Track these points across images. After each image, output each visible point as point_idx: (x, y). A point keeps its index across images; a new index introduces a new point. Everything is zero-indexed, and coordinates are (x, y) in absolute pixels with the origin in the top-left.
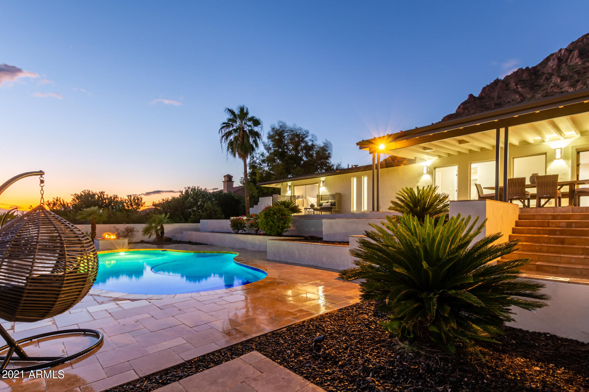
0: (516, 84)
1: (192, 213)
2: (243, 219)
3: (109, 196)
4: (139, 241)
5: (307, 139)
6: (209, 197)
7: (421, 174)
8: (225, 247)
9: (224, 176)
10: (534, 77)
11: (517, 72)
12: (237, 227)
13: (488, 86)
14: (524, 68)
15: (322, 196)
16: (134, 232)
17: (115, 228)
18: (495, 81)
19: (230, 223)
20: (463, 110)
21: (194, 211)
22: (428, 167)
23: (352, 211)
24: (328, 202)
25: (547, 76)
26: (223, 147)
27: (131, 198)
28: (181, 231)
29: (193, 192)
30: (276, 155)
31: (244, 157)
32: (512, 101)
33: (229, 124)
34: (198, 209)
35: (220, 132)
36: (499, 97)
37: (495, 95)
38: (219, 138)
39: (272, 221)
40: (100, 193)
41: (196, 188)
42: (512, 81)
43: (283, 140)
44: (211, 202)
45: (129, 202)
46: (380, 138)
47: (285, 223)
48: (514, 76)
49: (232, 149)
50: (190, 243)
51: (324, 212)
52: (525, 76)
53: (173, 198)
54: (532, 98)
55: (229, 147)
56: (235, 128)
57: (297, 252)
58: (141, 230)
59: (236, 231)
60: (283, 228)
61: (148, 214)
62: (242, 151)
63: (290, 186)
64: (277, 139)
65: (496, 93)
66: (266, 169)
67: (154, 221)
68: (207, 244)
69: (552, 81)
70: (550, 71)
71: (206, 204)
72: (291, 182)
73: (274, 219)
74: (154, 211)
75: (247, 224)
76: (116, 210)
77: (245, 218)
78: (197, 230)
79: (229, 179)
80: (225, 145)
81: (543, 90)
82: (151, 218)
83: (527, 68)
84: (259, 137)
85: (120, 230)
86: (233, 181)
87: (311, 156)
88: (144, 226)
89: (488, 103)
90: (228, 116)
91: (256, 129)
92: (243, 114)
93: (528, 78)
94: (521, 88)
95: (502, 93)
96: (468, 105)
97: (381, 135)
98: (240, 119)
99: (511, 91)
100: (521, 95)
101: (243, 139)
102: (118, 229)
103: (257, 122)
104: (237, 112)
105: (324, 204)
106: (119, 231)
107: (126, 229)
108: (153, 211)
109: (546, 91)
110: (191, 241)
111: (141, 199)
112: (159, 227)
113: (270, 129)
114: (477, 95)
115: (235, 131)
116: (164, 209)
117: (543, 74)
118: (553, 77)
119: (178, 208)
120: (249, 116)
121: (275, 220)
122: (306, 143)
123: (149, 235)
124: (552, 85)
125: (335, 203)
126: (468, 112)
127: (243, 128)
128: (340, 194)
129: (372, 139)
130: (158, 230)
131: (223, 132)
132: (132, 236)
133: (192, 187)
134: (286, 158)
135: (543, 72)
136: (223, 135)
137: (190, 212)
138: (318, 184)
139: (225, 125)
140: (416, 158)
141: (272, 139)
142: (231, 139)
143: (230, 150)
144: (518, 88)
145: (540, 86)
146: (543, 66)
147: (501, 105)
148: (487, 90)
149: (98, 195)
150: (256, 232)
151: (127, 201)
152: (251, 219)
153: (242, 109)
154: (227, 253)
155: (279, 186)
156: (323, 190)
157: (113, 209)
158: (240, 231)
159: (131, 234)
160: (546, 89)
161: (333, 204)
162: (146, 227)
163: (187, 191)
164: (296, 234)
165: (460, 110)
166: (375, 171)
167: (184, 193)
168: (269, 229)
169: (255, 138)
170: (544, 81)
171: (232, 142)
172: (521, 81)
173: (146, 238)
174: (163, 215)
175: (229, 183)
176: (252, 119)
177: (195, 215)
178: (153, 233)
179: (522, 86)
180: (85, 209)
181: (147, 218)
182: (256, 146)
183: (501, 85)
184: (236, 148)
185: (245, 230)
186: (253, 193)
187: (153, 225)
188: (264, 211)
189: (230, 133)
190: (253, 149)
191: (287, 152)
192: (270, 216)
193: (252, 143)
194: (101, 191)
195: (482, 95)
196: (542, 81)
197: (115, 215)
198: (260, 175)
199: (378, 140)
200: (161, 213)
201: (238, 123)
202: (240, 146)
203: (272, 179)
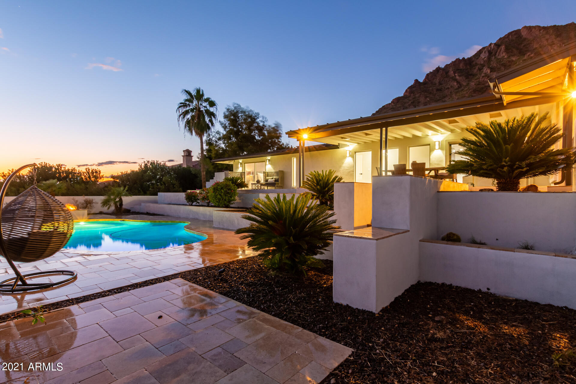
0: (454, 73)
1: (150, 186)
2: (196, 192)
3: (67, 169)
4: (98, 212)
5: (258, 120)
6: (168, 171)
7: (345, 157)
8: (180, 218)
9: (184, 151)
10: (469, 67)
11: (455, 61)
12: (191, 200)
13: (431, 73)
14: (461, 59)
15: (268, 172)
16: (94, 204)
17: (74, 200)
18: (437, 68)
19: (185, 196)
20: (410, 93)
21: (153, 184)
22: (350, 152)
23: (292, 186)
24: (273, 179)
25: (480, 67)
26: (180, 126)
27: (89, 171)
28: (139, 203)
29: (152, 166)
30: (231, 134)
31: (200, 135)
32: (451, 87)
33: (186, 104)
34: (157, 182)
35: (178, 111)
36: (440, 84)
37: (437, 81)
38: (177, 117)
39: (220, 195)
40: (57, 165)
41: (156, 162)
42: (451, 69)
43: (238, 120)
44: (170, 176)
45: (87, 174)
46: (303, 129)
47: (231, 197)
48: (453, 64)
49: (189, 127)
50: (148, 214)
51: (270, 187)
52: (461, 65)
53: (132, 171)
54: (467, 86)
55: (186, 125)
56: (191, 107)
57: (236, 221)
58: (100, 202)
59: (191, 203)
60: (229, 201)
61: (106, 187)
62: (198, 130)
63: (241, 164)
64: (232, 119)
65: (437, 79)
66: (223, 146)
67: (113, 194)
68: (164, 215)
69: (483, 71)
70: (482, 63)
71: (164, 177)
72: (242, 160)
73: (222, 192)
74: (113, 184)
75: (200, 197)
76: (74, 183)
77: (198, 191)
78: (156, 202)
79: (188, 154)
80: (183, 124)
81: (476, 79)
82: (109, 190)
83: (464, 58)
84: (214, 117)
85: (79, 201)
86: (192, 155)
87: (264, 135)
88: (102, 198)
89: (431, 88)
90: (185, 97)
91: (212, 109)
92: (199, 95)
93: (464, 68)
94: (458, 76)
95: (443, 80)
96: (414, 89)
97: (304, 128)
98: (196, 99)
99: (450, 78)
100: (458, 82)
101: (199, 118)
102: (77, 201)
103: (212, 104)
104: (194, 93)
105: (269, 180)
106: (78, 203)
107: (84, 201)
108: (111, 184)
109: (479, 80)
110: (149, 212)
111: (99, 172)
112: (117, 200)
113: (225, 110)
114: (421, 80)
115: (192, 110)
116: (123, 182)
117: (476, 64)
118: (484, 68)
119: (137, 181)
120: (205, 97)
121: (222, 194)
122: (258, 124)
123: (108, 207)
124: (484, 75)
125: (278, 179)
126: (414, 96)
127: (200, 108)
128: (283, 171)
129: (297, 130)
130: (117, 202)
131: (180, 111)
132: (91, 207)
133: (151, 161)
134: (240, 137)
135: (476, 63)
136: (180, 114)
137: (149, 185)
138: (264, 163)
139: (182, 105)
140: (339, 144)
141: (228, 119)
142: (189, 118)
143: (187, 128)
144: (456, 76)
145: (474, 75)
146: (476, 58)
147: (441, 91)
148: (430, 77)
149: (55, 168)
150: (208, 204)
151: (85, 174)
152: (203, 193)
153: (198, 91)
154: (181, 222)
155: (231, 163)
156: (269, 168)
157: (71, 181)
158: (194, 203)
159: (90, 205)
160: (478, 79)
161: (276, 180)
162: (104, 200)
163: (146, 165)
164: (241, 206)
165: (407, 94)
166: (301, 154)
167: (143, 167)
168: (217, 202)
169: (211, 118)
170: (477, 71)
171: (189, 121)
172: (459, 70)
173: (105, 209)
174: (122, 188)
175: (189, 157)
176: (207, 100)
177: (153, 188)
178: (112, 204)
179: (460, 75)
180: (44, 182)
181: (106, 191)
182: (212, 125)
183: (441, 72)
184: (192, 126)
185: (198, 203)
186: (209, 168)
187: (112, 197)
188: (213, 186)
189: (187, 113)
190: (209, 128)
191: (241, 131)
192: (218, 190)
193: (208, 123)
194: (58, 163)
195: (425, 81)
196: (475, 71)
197: (74, 187)
198: (215, 152)
199: (302, 131)
200: (119, 186)
201: (194, 103)
202: (196, 125)
203: (226, 156)
